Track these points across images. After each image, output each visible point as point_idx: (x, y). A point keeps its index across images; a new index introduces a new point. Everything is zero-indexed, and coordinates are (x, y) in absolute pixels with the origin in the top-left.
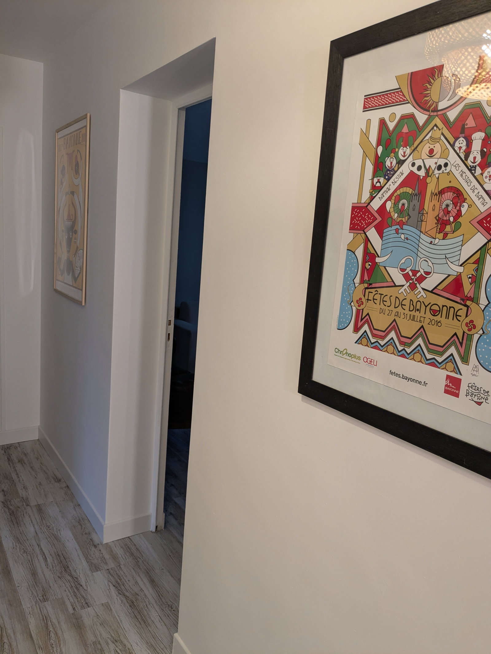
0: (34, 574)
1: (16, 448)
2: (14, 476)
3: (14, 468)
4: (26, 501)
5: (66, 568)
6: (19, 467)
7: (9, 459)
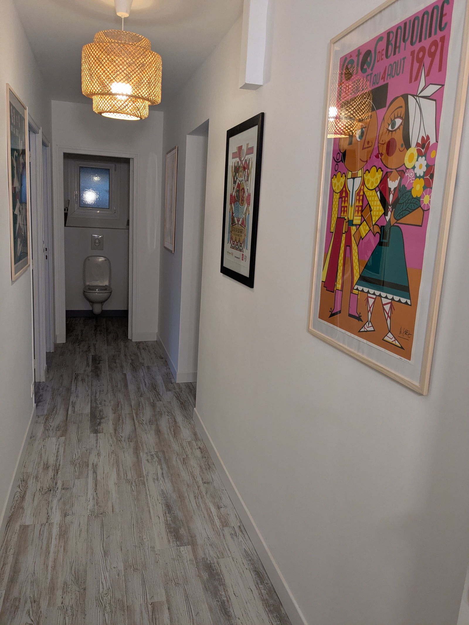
0: (139, 388)
1: (143, 343)
2: (139, 354)
3: (140, 351)
4: (143, 364)
5: (155, 389)
6: (142, 351)
7: (138, 348)
